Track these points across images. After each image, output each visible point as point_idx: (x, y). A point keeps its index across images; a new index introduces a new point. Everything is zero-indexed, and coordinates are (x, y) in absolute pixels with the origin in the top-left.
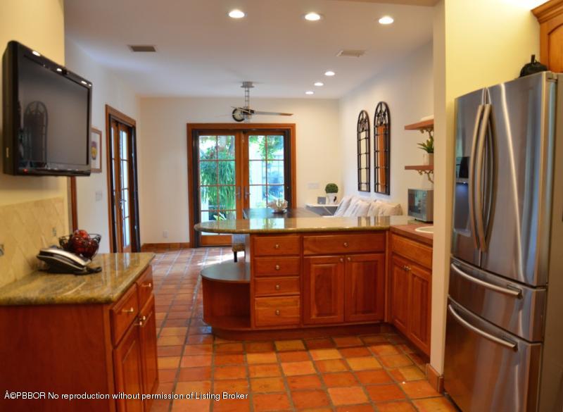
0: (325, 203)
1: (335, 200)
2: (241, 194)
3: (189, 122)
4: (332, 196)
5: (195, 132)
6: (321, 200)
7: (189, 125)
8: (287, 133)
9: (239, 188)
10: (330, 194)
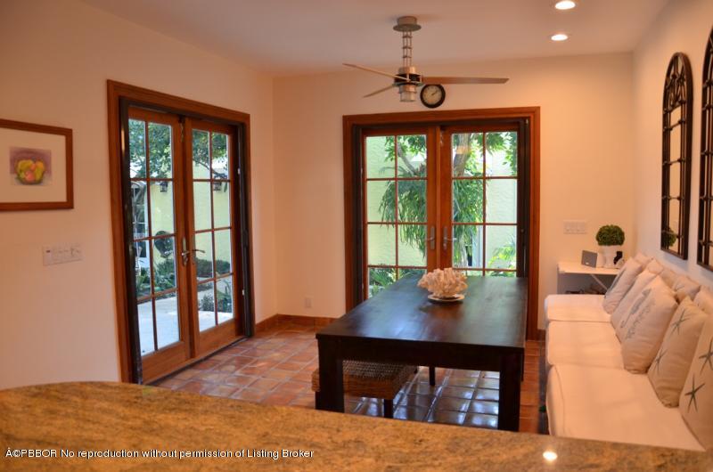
0: (594, 266)
1: (616, 260)
2: (435, 239)
3: (346, 114)
4: (611, 251)
5: (357, 130)
6: (589, 258)
7: (347, 119)
8: (523, 125)
9: (433, 228)
10: (606, 248)
